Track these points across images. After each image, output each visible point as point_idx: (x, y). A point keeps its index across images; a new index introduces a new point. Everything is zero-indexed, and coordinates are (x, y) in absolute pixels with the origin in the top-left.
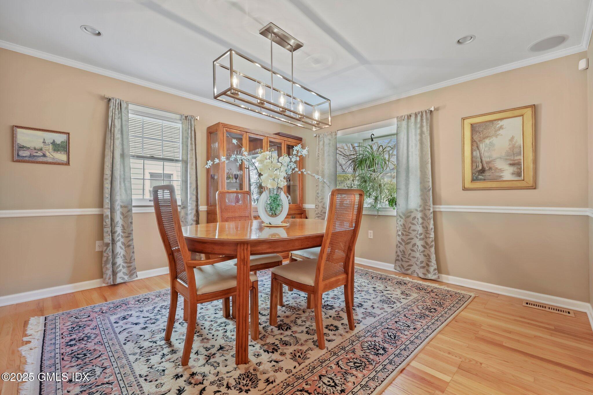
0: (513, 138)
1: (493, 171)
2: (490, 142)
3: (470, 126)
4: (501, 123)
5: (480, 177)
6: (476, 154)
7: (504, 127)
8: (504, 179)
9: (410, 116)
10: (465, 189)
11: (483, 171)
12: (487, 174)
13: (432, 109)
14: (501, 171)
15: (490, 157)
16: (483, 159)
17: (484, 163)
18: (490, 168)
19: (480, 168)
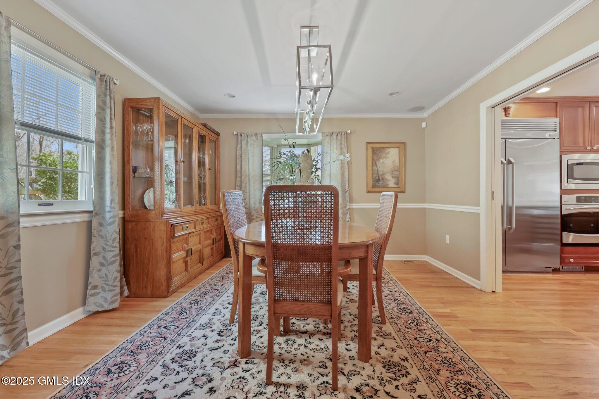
0: (394, 160)
1: (384, 181)
2: (383, 162)
3: (372, 149)
4: (389, 150)
5: (377, 184)
6: (375, 168)
7: (390, 153)
8: (390, 186)
9: (333, 134)
10: (368, 192)
11: (378, 180)
12: (381, 182)
13: (349, 132)
14: (388, 180)
15: (383, 171)
16: (379, 172)
17: (379, 175)
18: (383, 179)
19: (377, 178)
